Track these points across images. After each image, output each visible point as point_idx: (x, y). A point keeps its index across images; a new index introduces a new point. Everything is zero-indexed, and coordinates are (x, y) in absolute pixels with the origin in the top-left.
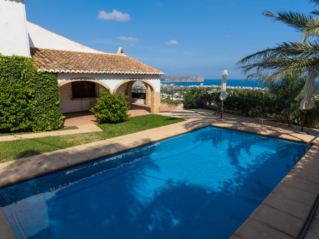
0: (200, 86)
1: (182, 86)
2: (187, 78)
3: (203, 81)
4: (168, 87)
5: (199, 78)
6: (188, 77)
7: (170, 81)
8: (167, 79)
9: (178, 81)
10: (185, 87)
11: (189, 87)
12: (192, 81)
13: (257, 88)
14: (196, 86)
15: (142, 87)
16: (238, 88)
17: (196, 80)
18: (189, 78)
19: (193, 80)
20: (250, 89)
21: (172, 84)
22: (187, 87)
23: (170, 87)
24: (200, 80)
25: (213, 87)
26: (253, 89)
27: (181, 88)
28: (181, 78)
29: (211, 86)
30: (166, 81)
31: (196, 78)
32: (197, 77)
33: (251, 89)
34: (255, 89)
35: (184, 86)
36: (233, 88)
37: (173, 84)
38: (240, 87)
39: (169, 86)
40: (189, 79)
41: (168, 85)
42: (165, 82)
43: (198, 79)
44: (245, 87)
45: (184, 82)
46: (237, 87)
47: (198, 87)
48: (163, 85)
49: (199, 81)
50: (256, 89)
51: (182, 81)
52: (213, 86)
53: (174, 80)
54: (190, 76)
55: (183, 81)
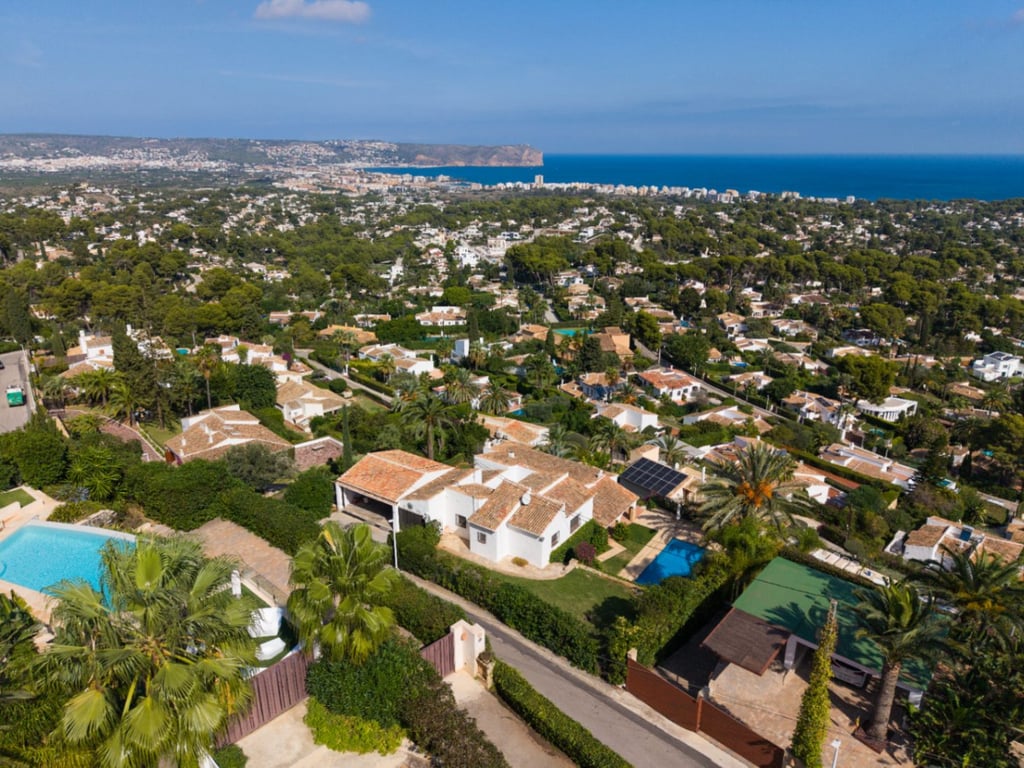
0: (534, 185)
1: (477, 186)
2: (489, 152)
3: (540, 163)
4: (432, 189)
5: (527, 152)
6: (491, 148)
7: (432, 163)
8: (422, 157)
9: (461, 164)
10: (487, 187)
11: (500, 189)
12: (504, 164)
13: (705, 191)
14: (519, 184)
15: (342, 191)
16: (650, 191)
17: (519, 161)
18: (495, 153)
19: (508, 160)
20: (683, 193)
21: (441, 177)
22: (494, 187)
23: (437, 188)
24: (531, 161)
25: (575, 188)
26: (693, 196)
27: (475, 192)
28: (470, 153)
29: (569, 185)
30: (421, 163)
31: (518, 152)
32: (523, 152)
33: (689, 193)
34: (698, 195)
35: (483, 186)
36: (634, 190)
37: (446, 178)
38: (655, 189)
39: (434, 184)
40: (495, 156)
41: (429, 180)
42: (417, 166)
43: (524, 157)
44: (669, 187)
45: (479, 165)
46: (646, 188)
47: (527, 187)
48: (412, 181)
49: (528, 164)
50: (702, 196)
51: (473, 165)
52: (573, 184)
53: (445, 158)
54: (500, 148)
55: (478, 163)
